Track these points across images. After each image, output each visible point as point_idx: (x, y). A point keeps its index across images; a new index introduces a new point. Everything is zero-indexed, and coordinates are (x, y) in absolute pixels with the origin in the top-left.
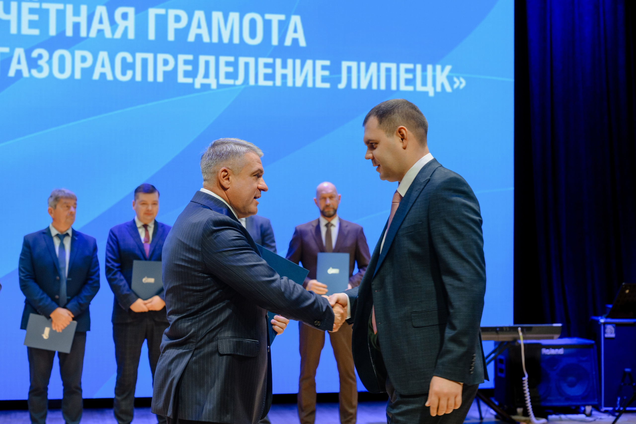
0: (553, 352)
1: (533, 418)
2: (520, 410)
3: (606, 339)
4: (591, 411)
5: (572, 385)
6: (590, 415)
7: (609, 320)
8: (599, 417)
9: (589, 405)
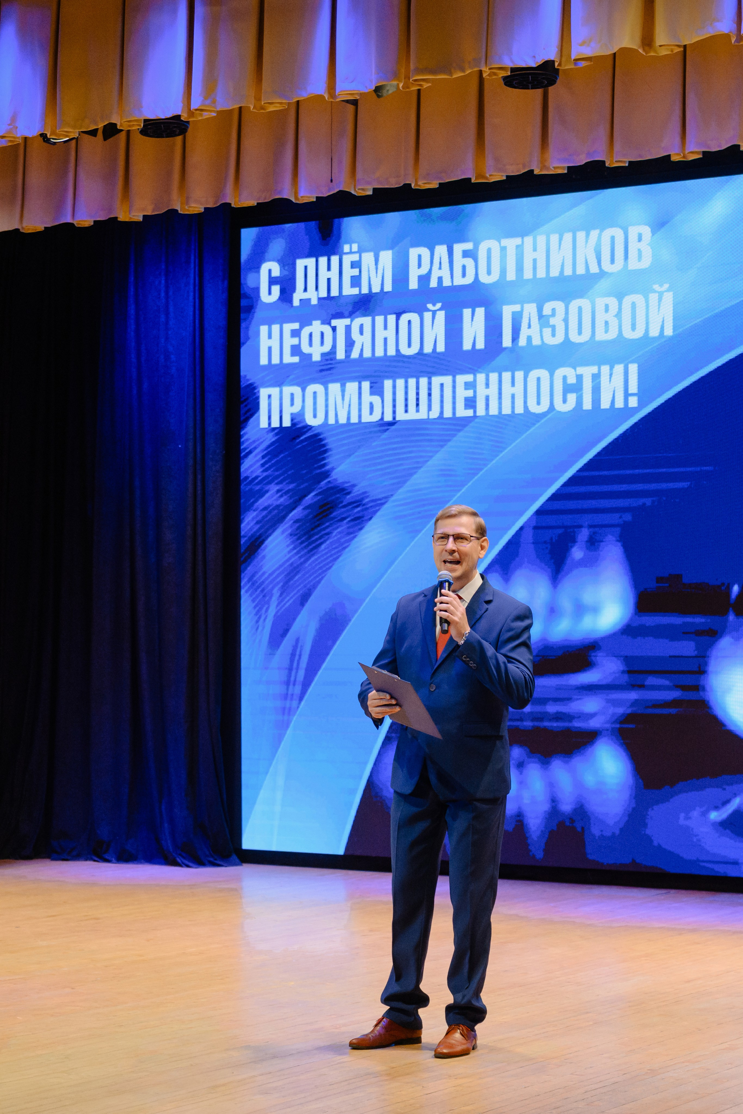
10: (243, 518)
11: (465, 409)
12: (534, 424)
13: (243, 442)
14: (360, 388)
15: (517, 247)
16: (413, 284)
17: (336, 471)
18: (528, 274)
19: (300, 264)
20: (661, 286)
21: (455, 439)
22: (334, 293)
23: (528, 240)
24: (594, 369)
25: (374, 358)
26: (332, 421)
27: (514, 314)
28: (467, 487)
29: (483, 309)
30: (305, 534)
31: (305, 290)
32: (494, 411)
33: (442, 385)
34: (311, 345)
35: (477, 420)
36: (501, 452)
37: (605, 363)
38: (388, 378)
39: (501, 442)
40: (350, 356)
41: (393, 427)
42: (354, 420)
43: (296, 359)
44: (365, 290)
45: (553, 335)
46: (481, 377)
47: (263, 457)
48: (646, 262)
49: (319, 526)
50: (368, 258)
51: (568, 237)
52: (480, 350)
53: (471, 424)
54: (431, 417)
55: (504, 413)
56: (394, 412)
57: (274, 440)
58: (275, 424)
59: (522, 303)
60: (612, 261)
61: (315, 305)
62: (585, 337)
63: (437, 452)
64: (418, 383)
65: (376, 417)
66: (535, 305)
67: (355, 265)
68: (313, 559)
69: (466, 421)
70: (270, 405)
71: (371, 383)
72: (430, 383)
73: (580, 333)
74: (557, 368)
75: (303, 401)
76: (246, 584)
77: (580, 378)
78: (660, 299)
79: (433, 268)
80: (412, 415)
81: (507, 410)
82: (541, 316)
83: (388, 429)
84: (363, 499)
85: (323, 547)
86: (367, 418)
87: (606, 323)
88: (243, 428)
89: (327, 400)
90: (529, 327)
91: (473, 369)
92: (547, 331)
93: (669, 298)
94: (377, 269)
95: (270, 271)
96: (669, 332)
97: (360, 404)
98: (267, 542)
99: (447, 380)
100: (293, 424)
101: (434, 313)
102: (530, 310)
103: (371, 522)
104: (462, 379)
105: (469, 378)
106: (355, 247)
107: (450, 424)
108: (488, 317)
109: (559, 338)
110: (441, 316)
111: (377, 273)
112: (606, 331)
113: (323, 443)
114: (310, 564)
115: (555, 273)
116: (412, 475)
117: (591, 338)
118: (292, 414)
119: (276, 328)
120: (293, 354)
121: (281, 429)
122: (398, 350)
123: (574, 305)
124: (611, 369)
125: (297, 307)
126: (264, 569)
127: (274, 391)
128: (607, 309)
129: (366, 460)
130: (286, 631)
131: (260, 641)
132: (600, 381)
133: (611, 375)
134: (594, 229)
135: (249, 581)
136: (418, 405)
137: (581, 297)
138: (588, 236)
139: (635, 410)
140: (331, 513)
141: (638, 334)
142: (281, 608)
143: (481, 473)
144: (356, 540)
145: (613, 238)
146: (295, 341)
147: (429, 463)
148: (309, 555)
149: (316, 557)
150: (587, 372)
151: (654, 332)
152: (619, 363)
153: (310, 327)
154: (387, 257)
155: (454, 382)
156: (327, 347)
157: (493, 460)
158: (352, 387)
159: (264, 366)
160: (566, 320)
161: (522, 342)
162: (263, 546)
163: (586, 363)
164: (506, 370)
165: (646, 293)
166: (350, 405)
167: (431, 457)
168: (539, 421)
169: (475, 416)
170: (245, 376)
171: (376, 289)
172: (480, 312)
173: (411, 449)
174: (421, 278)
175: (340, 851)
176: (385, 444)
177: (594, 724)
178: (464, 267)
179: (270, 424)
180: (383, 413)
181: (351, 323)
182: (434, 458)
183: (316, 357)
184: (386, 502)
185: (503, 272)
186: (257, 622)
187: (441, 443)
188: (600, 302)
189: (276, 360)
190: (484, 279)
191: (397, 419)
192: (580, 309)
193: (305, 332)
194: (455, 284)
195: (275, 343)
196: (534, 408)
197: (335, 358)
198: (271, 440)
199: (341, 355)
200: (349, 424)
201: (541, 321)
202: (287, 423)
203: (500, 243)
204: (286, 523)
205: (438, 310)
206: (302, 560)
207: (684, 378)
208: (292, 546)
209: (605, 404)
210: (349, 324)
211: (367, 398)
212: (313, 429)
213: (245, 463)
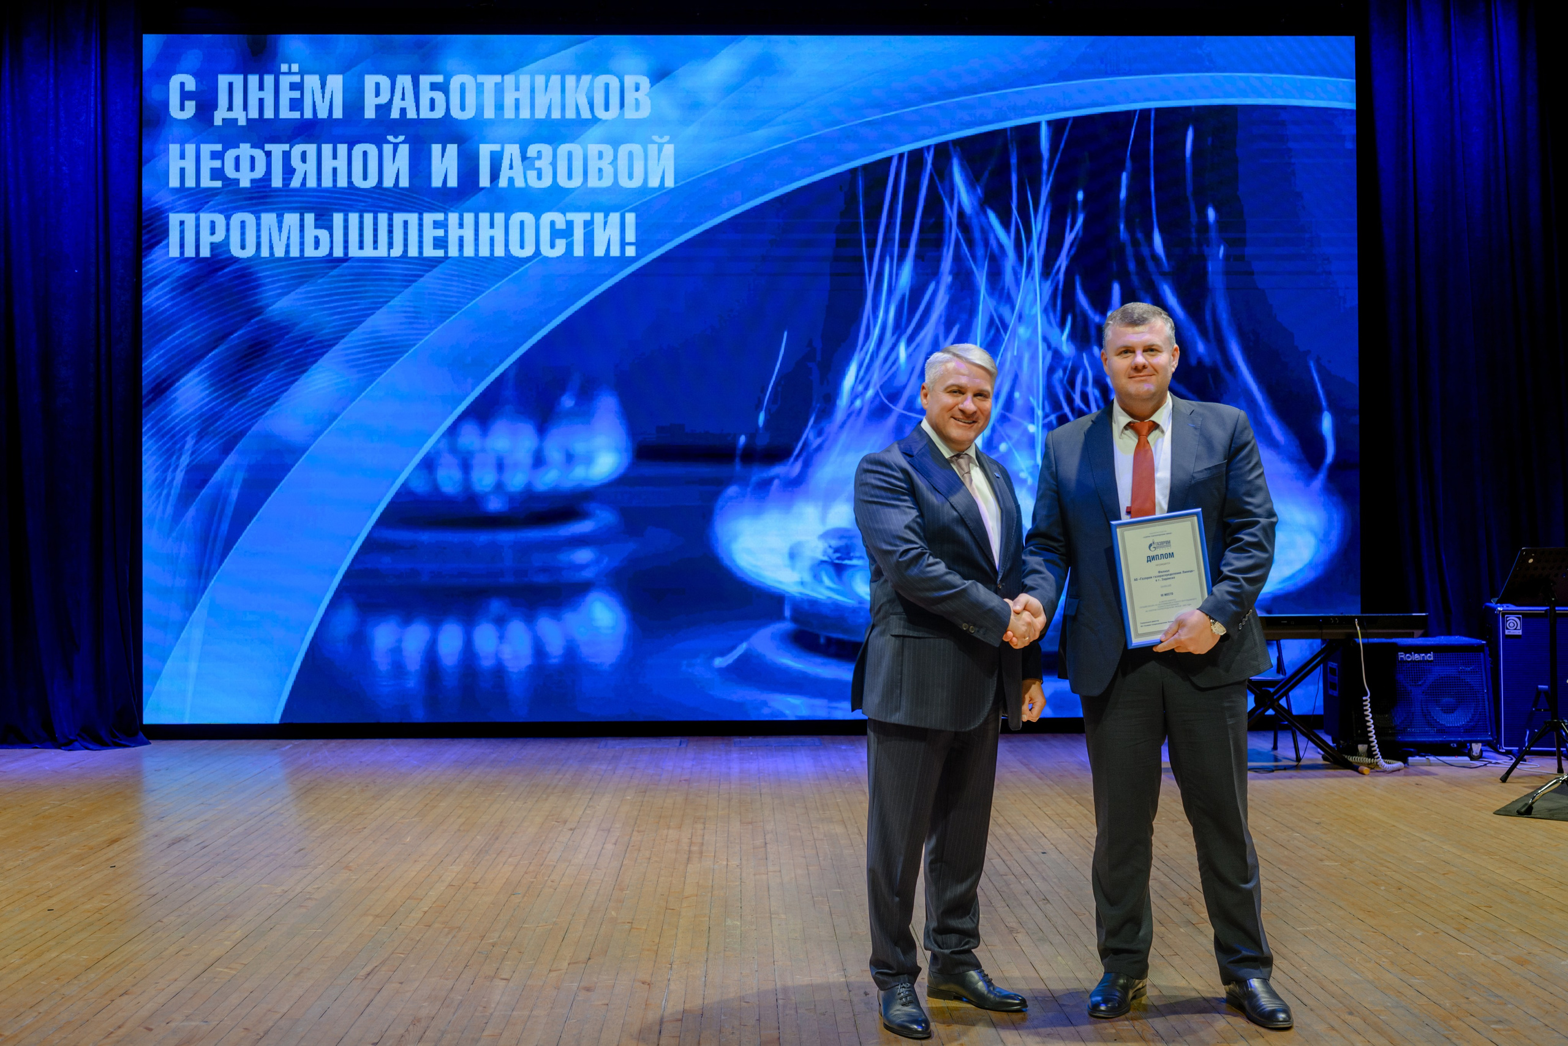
0: (1417, 657)
1: (1381, 762)
2: (1362, 748)
3: (1506, 637)
4: (1482, 751)
5: (1449, 710)
6: (1480, 757)
7: (1512, 608)
8: (1494, 761)
9: (1477, 742)
10: (145, 357)
11: (434, 249)
12: (517, 269)
13: (147, 272)
14: (302, 220)
15: (496, 84)
16: (370, 113)
17: (270, 308)
18: (509, 114)
19: (223, 80)
20: (661, 137)
21: (422, 279)
22: (269, 114)
23: (509, 79)
24: (587, 216)
25: (319, 188)
26: (265, 253)
27: (492, 152)
28: (436, 330)
29: (456, 145)
30: (230, 376)
31: (230, 108)
32: (469, 252)
33: (406, 223)
34: (237, 169)
35: (447, 261)
36: (478, 296)
37: (599, 211)
38: (338, 211)
39: (478, 285)
40: (290, 184)
41: (345, 264)
42: (295, 253)
43: (218, 184)
44: (308, 114)
45: (539, 177)
46: (453, 218)
47: (173, 290)
48: (645, 113)
49: (248, 367)
50: (312, 81)
51: (555, 79)
52: (452, 189)
53: (442, 265)
54: (391, 255)
55: (481, 254)
56: (346, 247)
57: (186, 271)
58: (190, 252)
59: (503, 143)
60: (607, 108)
61: (242, 127)
62: (576, 182)
63: (400, 292)
64: (375, 219)
65: (323, 251)
66: (517, 146)
67: (293, 87)
68: (240, 403)
69: (434, 262)
70: (182, 232)
71: (316, 215)
72: (390, 219)
73: (570, 177)
74: (543, 213)
75: (228, 230)
76: (149, 429)
77: (570, 224)
78: (660, 151)
79: (394, 98)
80: (368, 252)
81: (484, 252)
82: (524, 158)
83: (338, 266)
84: (306, 340)
85: (254, 390)
86: (310, 252)
87: (600, 170)
88: (146, 256)
89: (258, 230)
90: (511, 168)
91: (444, 208)
92: (532, 175)
93: (669, 149)
94: (323, 93)
95: (182, 85)
96: (670, 183)
97: (302, 237)
98: (177, 384)
99: (413, 218)
100: (213, 255)
101: (396, 146)
102: (512, 150)
103: (315, 365)
104: (429, 218)
105: (440, 216)
106: (295, 68)
107: (417, 264)
108: (461, 155)
109: (547, 182)
110: (404, 149)
111: (323, 97)
112: (600, 178)
113: (254, 277)
114: (235, 410)
115: (540, 114)
116: (369, 315)
117: (582, 185)
118: (212, 244)
119: (190, 149)
120: (213, 178)
121: (198, 259)
122: (350, 182)
123: (564, 149)
124: (606, 216)
125: (218, 127)
126: (174, 414)
127: (190, 218)
128: (601, 156)
129: (311, 298)
130: (204, 482)
131: (168, 495)
132: (593, 228)
133: (605, 223)
134: (587, 73)
135: (152, 427)
136: (375, 242)
137: (572, 142)
138: (578, 80)
139: (633, 260)
140: (265, 353)
141: (636, 183)
142: (196, 458)
143: (454, 316)
144: (296, 383)
145: (607, 86)
146: (217, 164)
147: (389, 304)
148: (234, 399)
149: (244, 401)
150: (579, 219)
151: (654, 183)
152: (616, 211)
153: (237, 150)
154: (335, 82)
155: (421, 219)
156: (259, 172)
157: (468, 303)
158: (291, 219)
159: (175, 190)
160: (554, 164)
161: (503, 183)
162: (172, 388)
163: (578, 209)
164: (484, 211)
165: (645, 142)
166: (288, 238)
167: (394, 297)
168: (522, 266)
169: (446, 257)
170: (149, 199)
171: (323, 114)
172: (452, 149)
173: (367, 288)
174: (378, 107)
175: (276, 719)
176: (336, 282)
177: (588, 574)
178: (432, 101)
179: (182, 253)
180: (331, 248)
181: (290, 149)
182: (396, 299)
183: (245, 183)
184: (337, 343)
185: (480, 108)
186: (165, 471)
187: (405, 284)
188: (593, 149)
189: (190, 183)
190: (456, 113)
191: (350, 255)
192: (570, 155)
193: (230, 155)
194: (421, 117)
195: (189, 165)
196: (516, 251)
197: (271, 185)
198: (183, 271)
199: (277, 182)
200: (287, 258)
201: (525, 162)
202: (205, 252)
203: (476, 80)
204: (203, 364)
205: (400, 143)
206: (226, 404)
207: (687, 231)
208: (212, 389)
209: (599, 251)
210: (288, 149)
211: (311, 231)
212: (241, 261)
213: (148, 295)
